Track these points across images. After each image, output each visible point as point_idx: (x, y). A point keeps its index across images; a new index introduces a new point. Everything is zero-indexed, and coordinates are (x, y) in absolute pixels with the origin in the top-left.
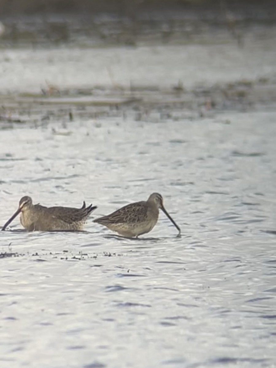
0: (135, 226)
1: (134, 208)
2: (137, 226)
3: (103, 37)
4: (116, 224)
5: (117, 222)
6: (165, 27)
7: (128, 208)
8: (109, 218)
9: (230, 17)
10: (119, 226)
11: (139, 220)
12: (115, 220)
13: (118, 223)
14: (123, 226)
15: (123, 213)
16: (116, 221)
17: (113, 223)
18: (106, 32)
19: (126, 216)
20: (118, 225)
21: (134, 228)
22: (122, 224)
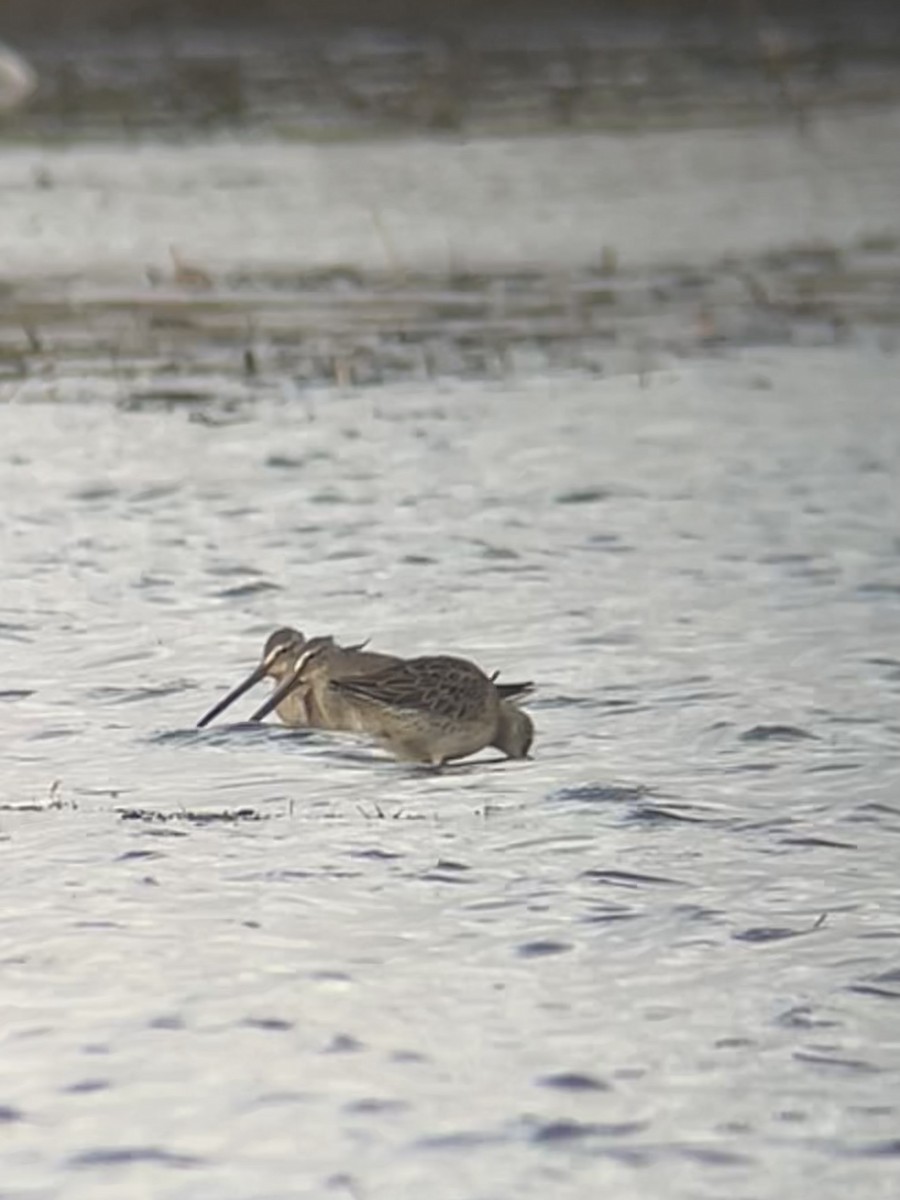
0: (448, 730)
1: (453, 670)
2: (453, 730)
3: (358, 104)
4: (399, 709)
5: (401, 703)
6: (560, 75)
7: (433, 667)
8: (379, 683)
9: (774, 39)
10: (404, 717)
11: (462, 714)
12: (395, 695)
13: (403, 707)
14: (415, 719)
15: (421, 678)
16: (398, 698)
17: (389, 701)
18: (369, 90)
19: (428, 690)
20: (404, 715)
21: (443, 734)
22: (415, 711)
